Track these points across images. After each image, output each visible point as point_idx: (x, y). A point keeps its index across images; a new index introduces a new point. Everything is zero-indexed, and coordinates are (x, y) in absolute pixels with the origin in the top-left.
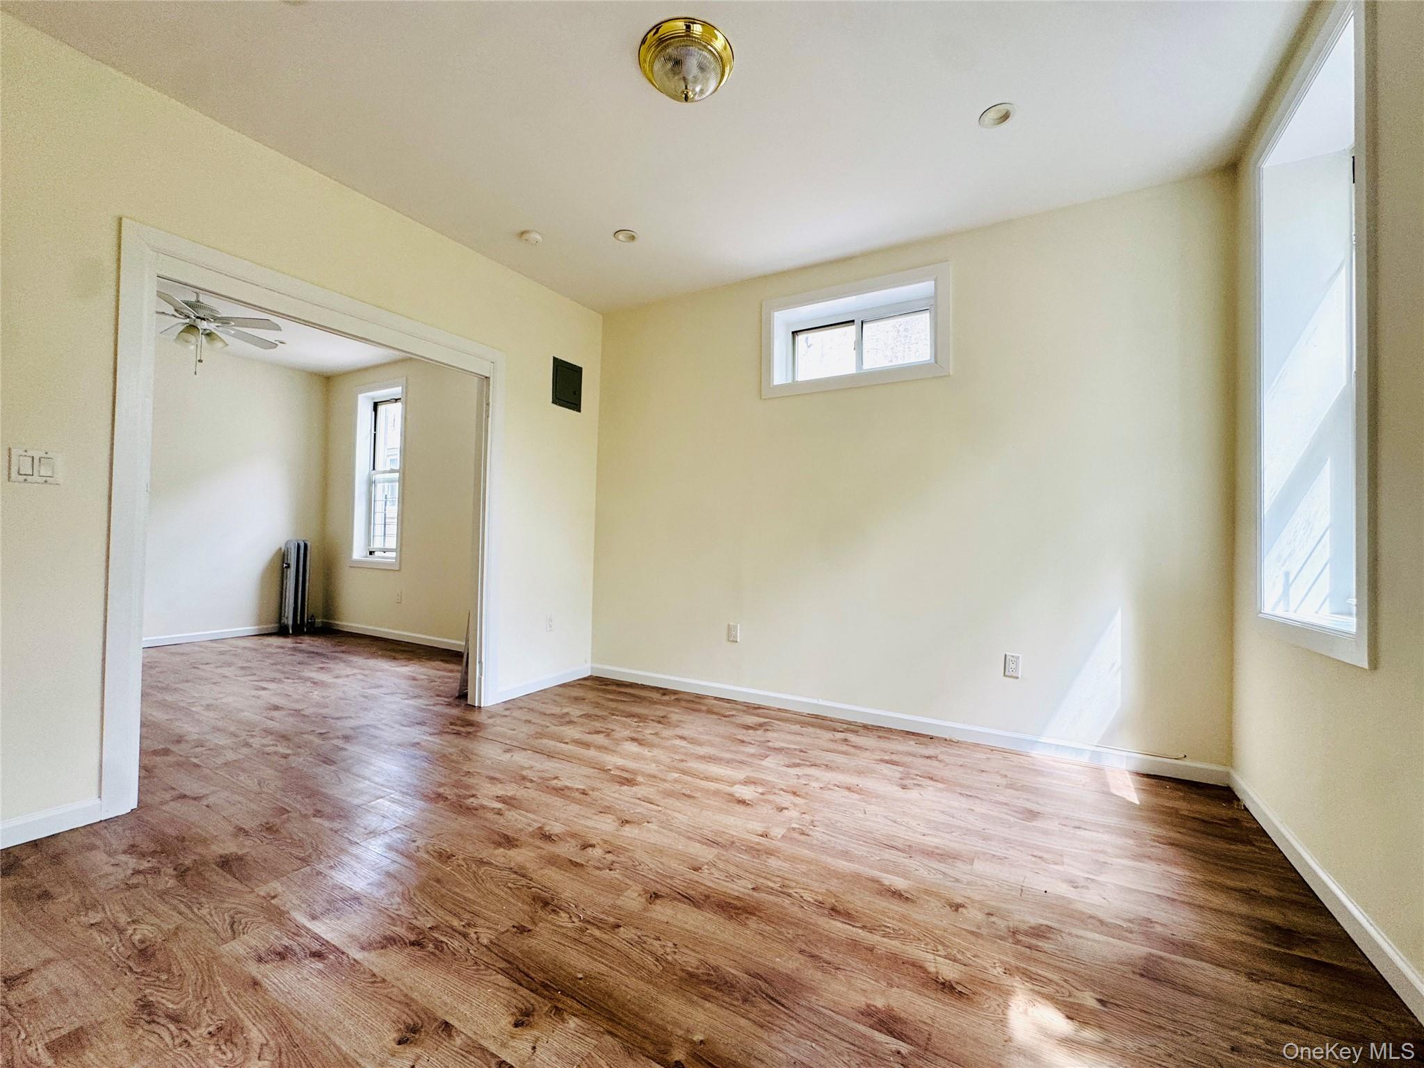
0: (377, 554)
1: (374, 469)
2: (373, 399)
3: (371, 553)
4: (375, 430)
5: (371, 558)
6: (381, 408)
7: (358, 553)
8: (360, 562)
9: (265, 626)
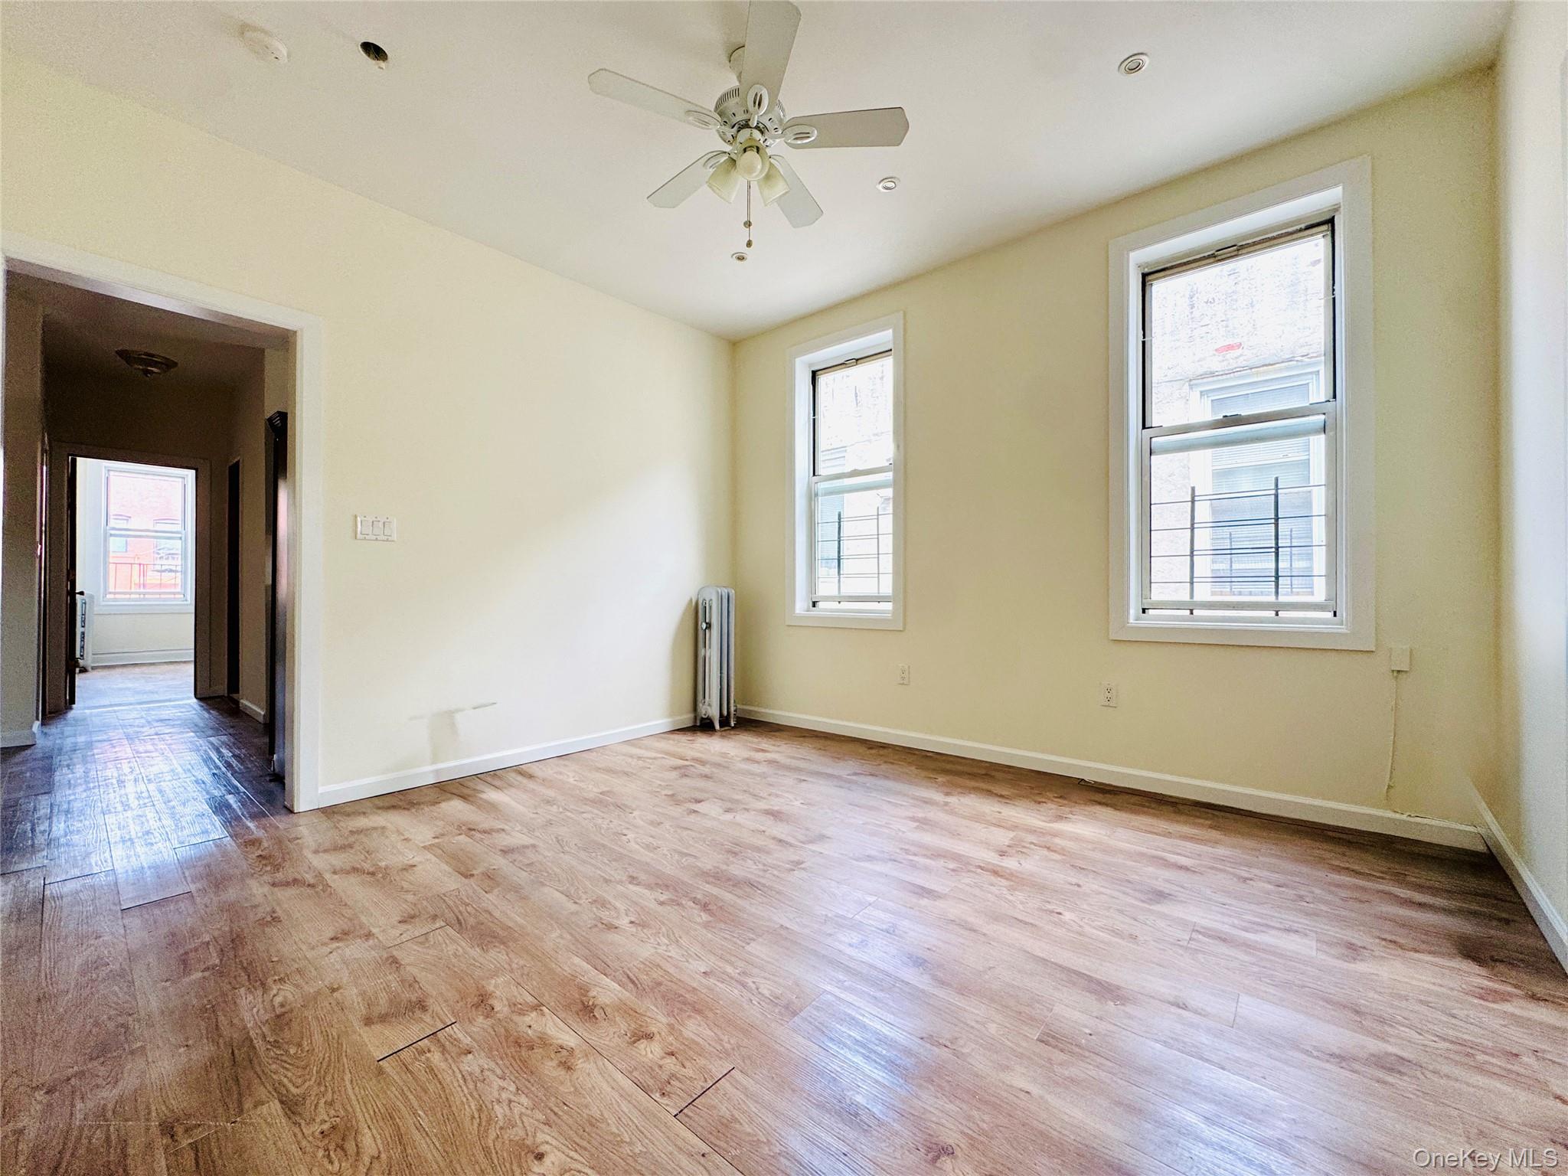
0: (821, 605)
1: (814, 475)
2: (810, 365)
3: (814, 604)
4: (814, 415)
5: (815, 612)
6: (822, 380)
7: (801, 606)
8: (801, 617)
9: (679, 718)
